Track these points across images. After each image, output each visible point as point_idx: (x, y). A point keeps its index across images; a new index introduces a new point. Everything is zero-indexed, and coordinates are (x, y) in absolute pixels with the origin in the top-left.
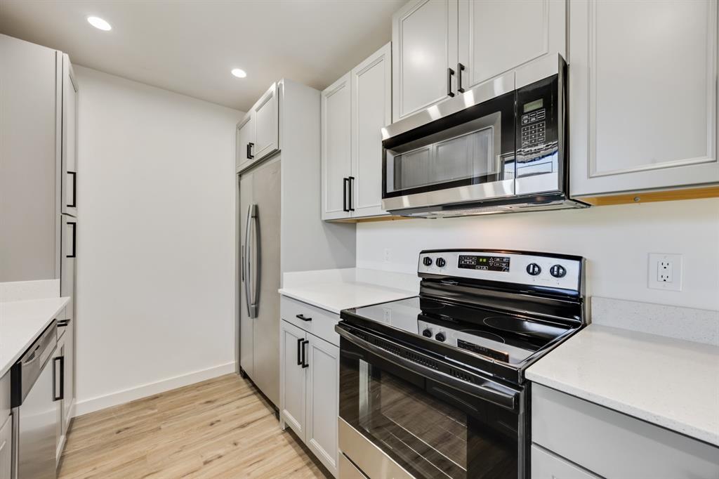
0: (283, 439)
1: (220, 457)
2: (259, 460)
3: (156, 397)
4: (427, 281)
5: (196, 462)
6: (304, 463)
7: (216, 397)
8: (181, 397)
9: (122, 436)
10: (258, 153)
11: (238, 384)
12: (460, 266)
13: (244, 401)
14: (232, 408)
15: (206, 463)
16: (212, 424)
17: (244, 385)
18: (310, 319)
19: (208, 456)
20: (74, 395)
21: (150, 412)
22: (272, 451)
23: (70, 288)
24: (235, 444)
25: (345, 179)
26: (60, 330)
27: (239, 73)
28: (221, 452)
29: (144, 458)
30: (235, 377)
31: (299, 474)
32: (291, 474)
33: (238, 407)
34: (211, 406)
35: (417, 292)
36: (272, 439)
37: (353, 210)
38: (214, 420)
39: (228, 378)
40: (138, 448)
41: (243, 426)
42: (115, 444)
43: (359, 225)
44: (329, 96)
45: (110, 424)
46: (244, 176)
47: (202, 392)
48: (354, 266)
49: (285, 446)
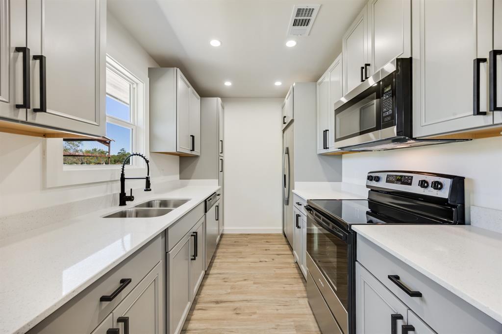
0: (293, 265)
1: (266, 262)
2: (281, 268)
3: (249, 234)
4: (373, 190)
5: (258, 260)
6: (299, 277)
7: (271, 241)
8: (257, 237)
9: (236, 244)
10: (288, 121)
11: (282, 239)
12: (387, 181)
13: (282, 246)
14: (276, 247)
15: (260, 261)
16: (266, 250)
17: (284, 240)
18: (301, 205)
19: (262, 260)
20: (223, 225)
21: (246, 239)
22: (287, 267)
23: (222, 183)
24: (273, 260)
25: (324, 131)
26: (218, 197)
27: (278, 84)
28: (267, 260)
29: (241, 252)
30: (281, 236)
31: (296, 280)
32: (292, 278)
33: (279, 247)
34: (267, 243)
35: (366, 197)
36: (289, 263)
37: (328, 148)
38: (267, 249)
39: (278, 235)
40: (240, 249)
41: (278, 255)
42: (233, 245)
43: (343, 155)
44: (320, 84)
45: (233, 239)
46: (285, 132)
47: (267, 238)
48: (341, 181)
49: (294, 268)
